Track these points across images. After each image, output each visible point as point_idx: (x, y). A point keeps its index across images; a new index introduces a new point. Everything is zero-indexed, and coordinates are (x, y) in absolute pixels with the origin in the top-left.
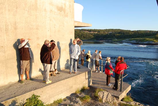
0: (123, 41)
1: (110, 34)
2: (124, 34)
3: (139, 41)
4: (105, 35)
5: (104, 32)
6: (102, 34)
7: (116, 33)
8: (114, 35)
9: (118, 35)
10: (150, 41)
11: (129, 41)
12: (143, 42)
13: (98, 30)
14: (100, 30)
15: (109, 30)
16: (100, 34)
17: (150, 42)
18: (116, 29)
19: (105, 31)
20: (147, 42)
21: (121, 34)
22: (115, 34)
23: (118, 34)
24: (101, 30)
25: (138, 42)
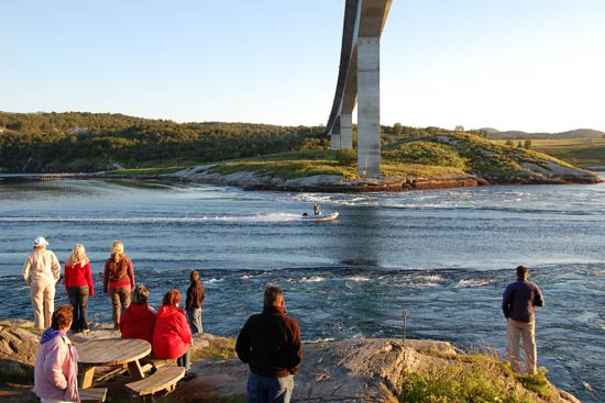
0: (182, 174)
1: (81, 137)
2: (153, 137)
3: (273, 176)
4: (54, 144)
5: (42, 127)
6: (38, 139)
7: (110, 134)
8: (105, 144)
9: (124, 146)
10: (325, 173)
11: (216, 176)
12: (294, 176)
13: (11, 116)
14: (18, 115)
15: (69, 118)
16: (24, 138)
17: (329, 177)
18: (102, 116)
19: (47, 123)
20: (314, 180)
21: (140, 137)
22: (112, 139)
23: (123, 140)
24: (24, 116)
25: (266, 178)
